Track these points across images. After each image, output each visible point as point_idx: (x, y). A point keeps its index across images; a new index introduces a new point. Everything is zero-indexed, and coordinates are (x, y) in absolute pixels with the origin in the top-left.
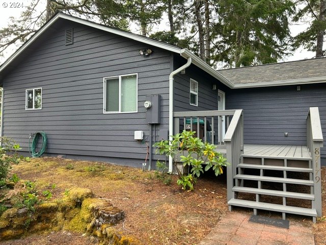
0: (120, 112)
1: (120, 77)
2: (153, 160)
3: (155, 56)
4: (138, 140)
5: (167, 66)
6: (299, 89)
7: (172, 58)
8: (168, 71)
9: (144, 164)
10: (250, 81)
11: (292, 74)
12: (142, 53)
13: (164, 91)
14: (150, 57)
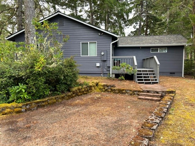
0: (89, 56)
1: (89, 42)
2: (104, 74)
3: (104, 36)
4: (98, 67)
5: (109, 40)
6: (141, 48)
7: (111, 37)
8: (110, 42)
9: (102, 75)
10: (123, 44)
11: (138, 42)
12: (100, 34)
13: (108, 49)
14: (102, 36)
